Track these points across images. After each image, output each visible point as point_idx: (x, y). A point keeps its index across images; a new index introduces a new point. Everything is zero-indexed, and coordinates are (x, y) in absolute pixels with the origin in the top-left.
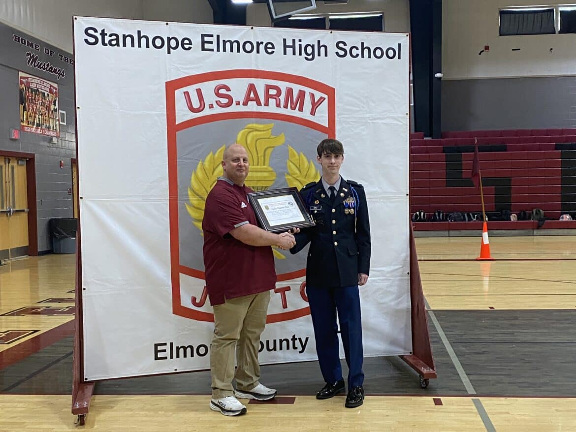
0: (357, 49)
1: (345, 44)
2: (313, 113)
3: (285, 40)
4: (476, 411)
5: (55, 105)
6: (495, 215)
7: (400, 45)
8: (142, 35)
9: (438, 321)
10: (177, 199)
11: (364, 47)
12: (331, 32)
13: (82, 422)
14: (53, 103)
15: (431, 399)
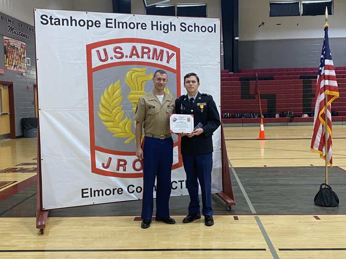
0: (192, 27)
1: (185, 24)
2: (168, 62)
3: (152, 22)
4: (256, 223)
5: (24, 54)
6: (267, 115)
7: (215, 25)
8: (73, 19)
9: (237, 174)
10: (93, 110)
11: (196, 25)
12: (178, 18)
13: (42, 232)
14: (23, 54)
15: (232, 216)
